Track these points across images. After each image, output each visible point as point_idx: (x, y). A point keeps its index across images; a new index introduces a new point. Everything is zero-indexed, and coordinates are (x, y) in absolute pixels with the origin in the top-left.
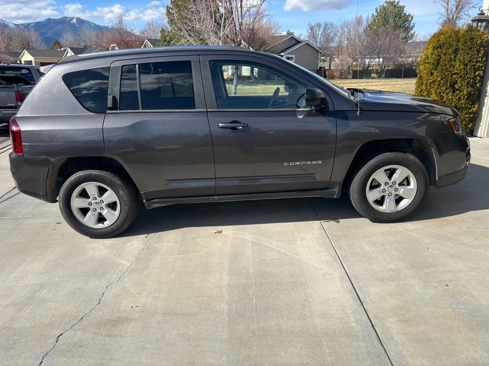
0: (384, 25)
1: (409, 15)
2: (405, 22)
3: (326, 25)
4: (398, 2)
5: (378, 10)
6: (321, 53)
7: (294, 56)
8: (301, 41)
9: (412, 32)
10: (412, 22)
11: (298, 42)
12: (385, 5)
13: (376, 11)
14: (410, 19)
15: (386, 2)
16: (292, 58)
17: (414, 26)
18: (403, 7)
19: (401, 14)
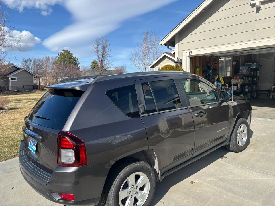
0: (64, 62)
1: (76, 58)
2: (74, 61)
3: (34, 60)
4: (69, 51)
5: (60, 54)
6: (34, 76)
7: (16, 77)
8: (20, 69)
9: (79, 66)
10: (78, 61)
11: (18, 69)
12: (63, 52)
13: (59, 55)
14: (76, 59)
15: (63, 50)
16: (15, 79)
17: (79, 63)
18: (72, 54)
19: (72, 57)
